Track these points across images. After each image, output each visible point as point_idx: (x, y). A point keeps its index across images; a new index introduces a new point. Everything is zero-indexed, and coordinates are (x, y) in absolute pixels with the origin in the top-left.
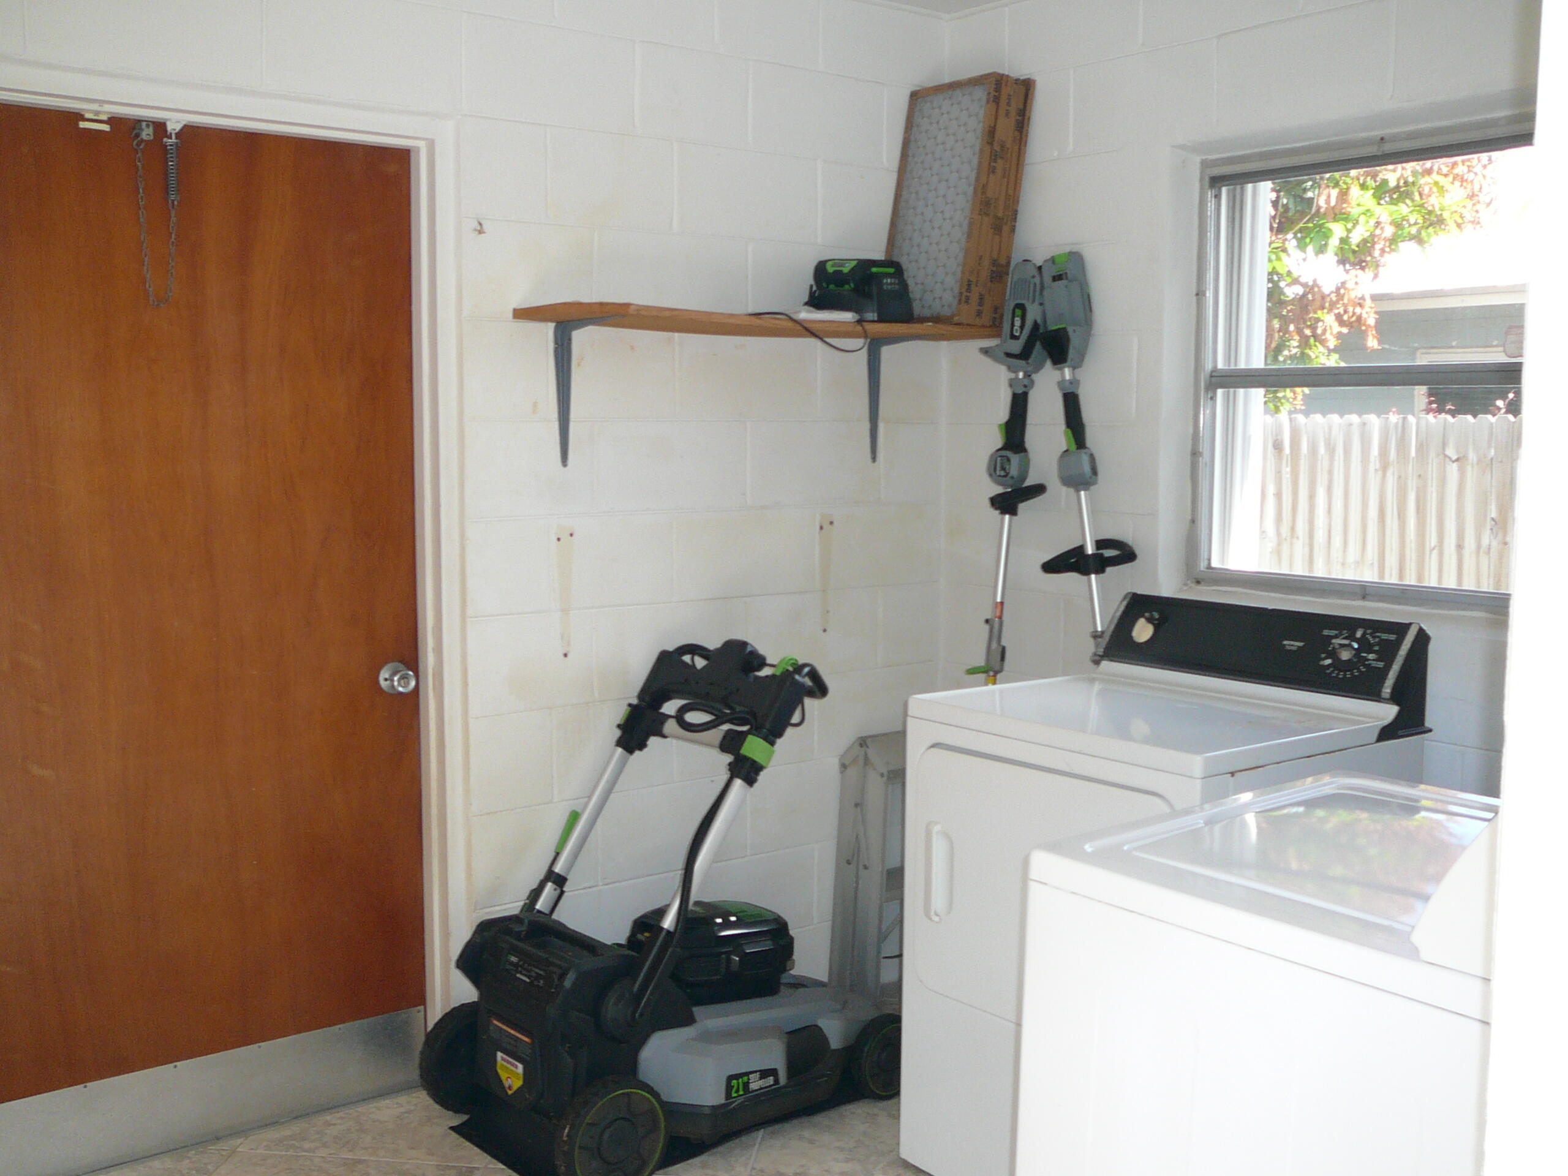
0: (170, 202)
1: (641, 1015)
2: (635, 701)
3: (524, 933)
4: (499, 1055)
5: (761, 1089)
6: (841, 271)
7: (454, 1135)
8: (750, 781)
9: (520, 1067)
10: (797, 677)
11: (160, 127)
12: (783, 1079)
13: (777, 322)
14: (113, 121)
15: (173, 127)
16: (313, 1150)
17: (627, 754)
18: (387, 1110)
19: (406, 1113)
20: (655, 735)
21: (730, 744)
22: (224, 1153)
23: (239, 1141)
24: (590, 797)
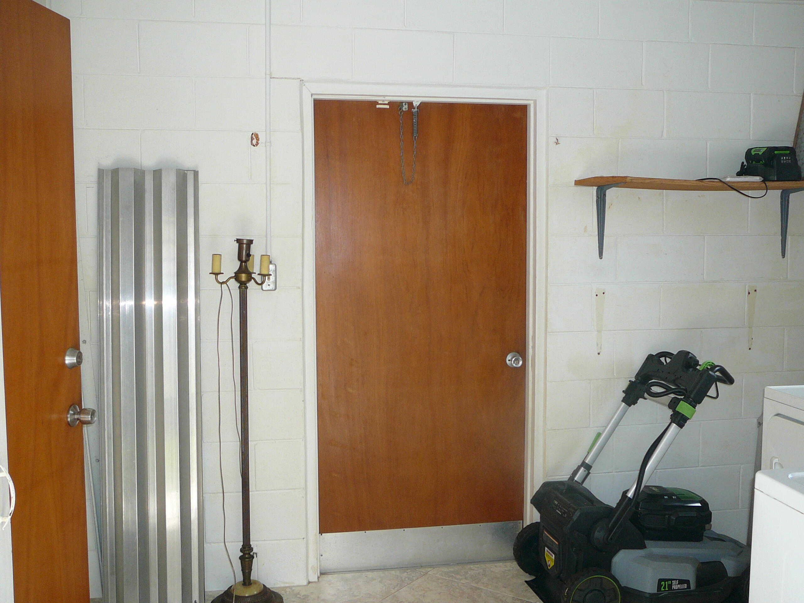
0: (414, 137)
1: (611, 539)
2: (633, 380)
3: (564, 491)
4: (546, 548)
5: (679, 589)
6: (759, 154)
7: (526, 585)
8: (681, 426)
9: (554, 556)
10: (710, 372)
11: (410, 104)
12: (693, 587)
13: (713, 183)
14: (391, 103)
15: (416, 104)
16: (460, 579)
17: (628, 407)
18: (499, 568)
19: (507, 570)
20: (641, 398)
21: (673, 405)
22: (422, 573)
23: (430, 569)
24: (606, 427)
